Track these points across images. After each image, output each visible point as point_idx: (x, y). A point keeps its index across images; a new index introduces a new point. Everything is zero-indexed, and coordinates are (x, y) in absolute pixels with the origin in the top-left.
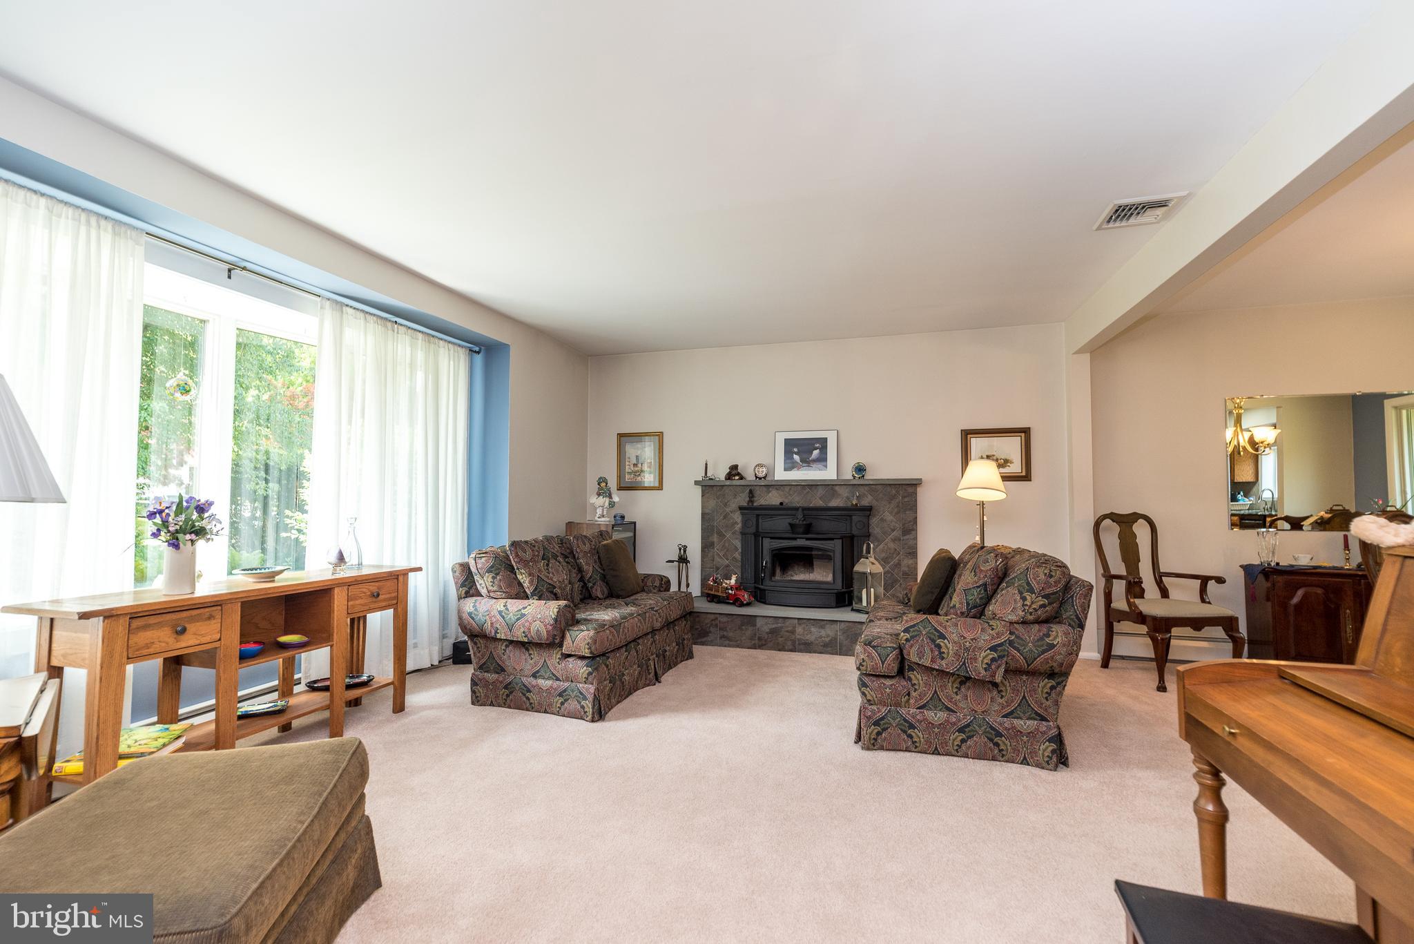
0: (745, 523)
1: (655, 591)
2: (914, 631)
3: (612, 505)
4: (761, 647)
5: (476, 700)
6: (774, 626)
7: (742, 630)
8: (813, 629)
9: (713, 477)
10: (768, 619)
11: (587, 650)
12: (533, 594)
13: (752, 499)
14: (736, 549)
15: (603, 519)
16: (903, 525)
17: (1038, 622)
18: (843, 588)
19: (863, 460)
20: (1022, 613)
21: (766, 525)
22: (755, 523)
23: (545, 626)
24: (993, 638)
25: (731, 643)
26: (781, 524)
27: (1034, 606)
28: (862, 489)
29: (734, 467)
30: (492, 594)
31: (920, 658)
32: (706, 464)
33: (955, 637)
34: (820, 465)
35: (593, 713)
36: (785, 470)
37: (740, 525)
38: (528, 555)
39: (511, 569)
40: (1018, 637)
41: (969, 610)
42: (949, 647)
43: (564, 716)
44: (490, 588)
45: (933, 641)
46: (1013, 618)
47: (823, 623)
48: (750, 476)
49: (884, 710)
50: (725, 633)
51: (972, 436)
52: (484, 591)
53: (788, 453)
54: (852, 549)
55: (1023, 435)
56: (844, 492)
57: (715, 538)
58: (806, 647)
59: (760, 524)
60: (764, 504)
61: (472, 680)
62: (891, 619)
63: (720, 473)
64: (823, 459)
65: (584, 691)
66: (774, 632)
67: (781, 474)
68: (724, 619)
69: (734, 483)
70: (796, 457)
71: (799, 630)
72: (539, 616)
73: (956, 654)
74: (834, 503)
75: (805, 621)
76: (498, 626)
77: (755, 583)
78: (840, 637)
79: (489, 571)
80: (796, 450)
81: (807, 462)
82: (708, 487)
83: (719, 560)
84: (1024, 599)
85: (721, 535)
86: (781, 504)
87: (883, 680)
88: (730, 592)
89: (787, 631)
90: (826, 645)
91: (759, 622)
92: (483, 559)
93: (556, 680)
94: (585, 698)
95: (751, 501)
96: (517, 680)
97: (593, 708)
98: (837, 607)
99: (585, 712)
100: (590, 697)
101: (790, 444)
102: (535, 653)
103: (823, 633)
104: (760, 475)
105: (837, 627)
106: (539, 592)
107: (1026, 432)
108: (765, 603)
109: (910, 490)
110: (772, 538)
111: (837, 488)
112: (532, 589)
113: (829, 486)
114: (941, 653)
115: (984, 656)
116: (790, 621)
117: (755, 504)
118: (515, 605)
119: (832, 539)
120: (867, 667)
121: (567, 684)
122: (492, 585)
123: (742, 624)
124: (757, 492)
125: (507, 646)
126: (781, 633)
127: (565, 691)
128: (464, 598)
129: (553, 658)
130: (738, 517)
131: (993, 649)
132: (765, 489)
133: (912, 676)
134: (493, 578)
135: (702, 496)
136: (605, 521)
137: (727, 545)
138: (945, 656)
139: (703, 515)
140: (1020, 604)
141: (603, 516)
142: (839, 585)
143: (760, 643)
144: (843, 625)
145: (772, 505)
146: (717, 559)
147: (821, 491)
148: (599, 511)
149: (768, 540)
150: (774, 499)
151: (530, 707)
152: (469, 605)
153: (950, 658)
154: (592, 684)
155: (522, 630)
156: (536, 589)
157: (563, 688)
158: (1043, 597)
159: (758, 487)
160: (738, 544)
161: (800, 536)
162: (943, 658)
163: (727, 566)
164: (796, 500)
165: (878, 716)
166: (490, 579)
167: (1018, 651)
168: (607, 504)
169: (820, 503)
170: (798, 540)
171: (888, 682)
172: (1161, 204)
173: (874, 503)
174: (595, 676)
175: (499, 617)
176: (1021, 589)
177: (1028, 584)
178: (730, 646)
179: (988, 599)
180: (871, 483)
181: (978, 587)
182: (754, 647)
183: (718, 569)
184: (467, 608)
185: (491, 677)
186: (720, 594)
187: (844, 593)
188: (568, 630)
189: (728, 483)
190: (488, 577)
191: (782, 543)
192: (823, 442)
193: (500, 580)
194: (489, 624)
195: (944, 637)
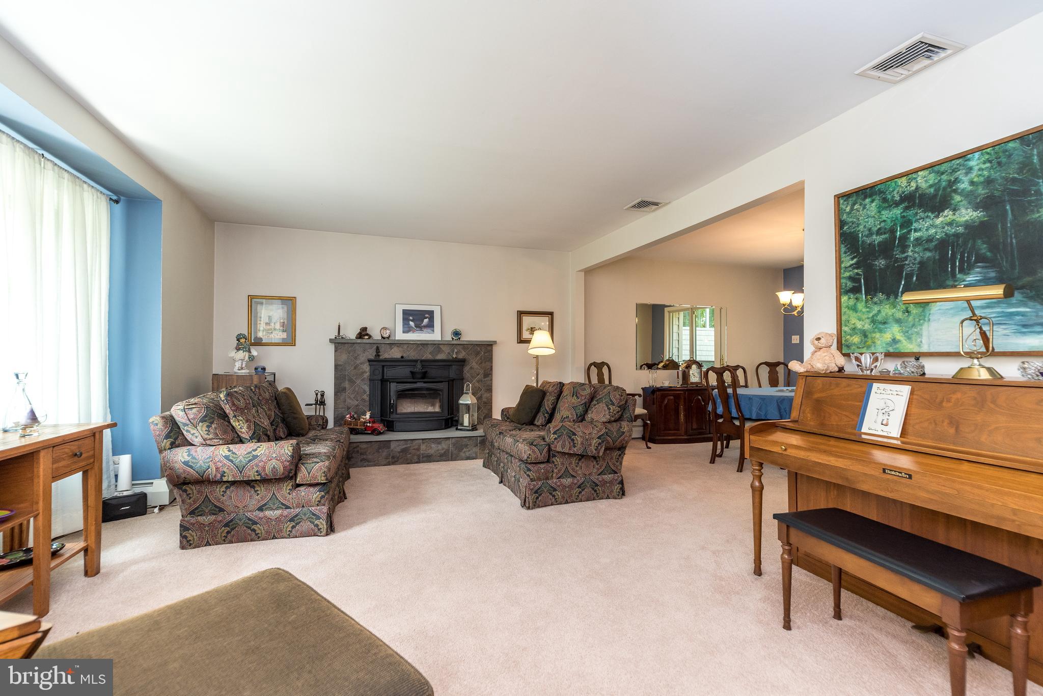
0: (372, 373)
1: (319, 429)
2: (559, 433)
3: (252, 358)
4: (393, 463)
5: (186, 543)
6: (404, 447)
7: (379, 452)
8: (433, 445)
9: (344, 336)
10: (400, 441)
11: (323, 478)
12: (252, 438)
13: (379, 354)
14: (365, 392)
15: (243, 371)
16: (484, 371)
17: (615, 421)
18: (448, 415)
19: (459, 328)
20: (609, 417)
21: (390, 373)
22: (381, 371)
23: (282, 462)
24: (598, 432)
25: (370, 463)
26: (404, 372)
27: (614, 412)
28: (459, 347)
29: (365, 329)
30: (208, 442)
31: (563, 448)
32: (339, 326)
33: (580, 434)
34: (429, 330)
35: (327, 530)
36: (404, 332)
37: (368, 374)
38: (242, 404)
39: (224, 416)
40: (609, 430)
41: (578, 418)
42: (579, 440)
43: (296, 537)
44: (206, 436)
45: (570, 437)
46: (605, 420)
47: (440, 440)
48: (376, 335)
49: (540, 483)
50: (365, 457)
51: (523, 315)
52: (197, 440)
53: (406, 320)
54: (455, 387)
55: (550, 316)
56: (446, 349)
57: (346, 384)
58: (429, 459)
59: (385, 372)
60: (388, 357)
61: (181, 526)
62: (512, 430)
63: (351, 333)
64: (431, 325)
65: (317, 512)
66: (404, 451)
67: (400, 335)
68: (364, 446)
69: (364, 341)
70: (412, 324)
71: (423, 447)
72: (274, 455)
73: (582, 443)
74: (440, 357)
75: (427, 440)
76: (225, 470)
77: (381, 417)
78: (451, 448)
79: (202, 421)
80: (411, 318)
81: (419, 327)
82: (339, 343)
83: (350, 401)
84: (609, 409)
85: (352, 382)
86: (402, 357)
87: (539, 465)
88: (368, 424)
89: (414, 449)
90: (441, 456)
91: (393, 445)
92: (194, 410)
93: (285, 508)
94: (318, 518)
95: (378, 355)
96: (241, 516)
97: (327, 524)
98: (445, 428)
99: (319, 529)
100: (324, 516)
101: (406, 313)
102: (262, 490)
103: (440, 447)
104: (385, 336)
105: (450, 442)
106: (257, 436)
107: (551, 314)
108: (393, 431)
109: (489, 348)
110: (397, 383)
111: (441, 346)
112: (251, 433)
113: (437, 346)
114: (574, 444)
115: (595, 442)
116: (417, 441)
117: (381, 358)
118: (241, 451)
119: (442, 382)
120: (531, 459)
121: (298, 510)
122: (207, 434)
123: (379, 448)
124: (382, 350)
125: (227, 488)
126: (410, 451)
127: (297, 516)
128: (169, 449)
129: (284, 492)
130: (366, 368)
131: (599, 438)
132: (388, 346)
133: (555, 460)
134: (208, 427)
135: (335, 351)
136: (245, 373)
137: (357, 389)
138: (576, 445)
139: (336, 367)
140: (607, 412)
141: (242, 368)
142: (446, 415)
143: (394, 460)
144: (454, 440)
145: (395, 358)
146: (348, 401)
147: (430, 349)
148: (238, 365)
149: (395, 384)
150: (396, 354)
151: (258, 538)
152: (180, 456)
153: (579, 446)
154: (324, 505)
155: (256, 469)
156: (254, 433)
157: (293, 514)
158: (618, 407)
159: (383, 345)
160: (367, 388)
161: (420, 380)
162: (575, 447)
163: (357, 406)
164: (412, 355)
165: (537, 487)
166: (205, 428)
167: (610, 437)
168: (247, 358)
169: (430, 357)
170: (418, 383)
171: (542, 466)
172: (656, 204)
173: (467, 357)
174: (327, 498)
175: (225, 461)
176: (607, 404)
177: (611, 401)
178: (368, 466)
179: (586, 411)
180: (465, 343)
181: (582, 405)
182: (389, 464)
183: (349, 408)
184: (180, 458)
185: (206, 519)
186: (358, 427)
187: (449, 418)
188: (302, 464)
189: (359, 341)
190: (202, 426)
191: (405, 386)
192: (431, 313)
193: (216, 428)
194: (214, 469)
195: (575, 435)
